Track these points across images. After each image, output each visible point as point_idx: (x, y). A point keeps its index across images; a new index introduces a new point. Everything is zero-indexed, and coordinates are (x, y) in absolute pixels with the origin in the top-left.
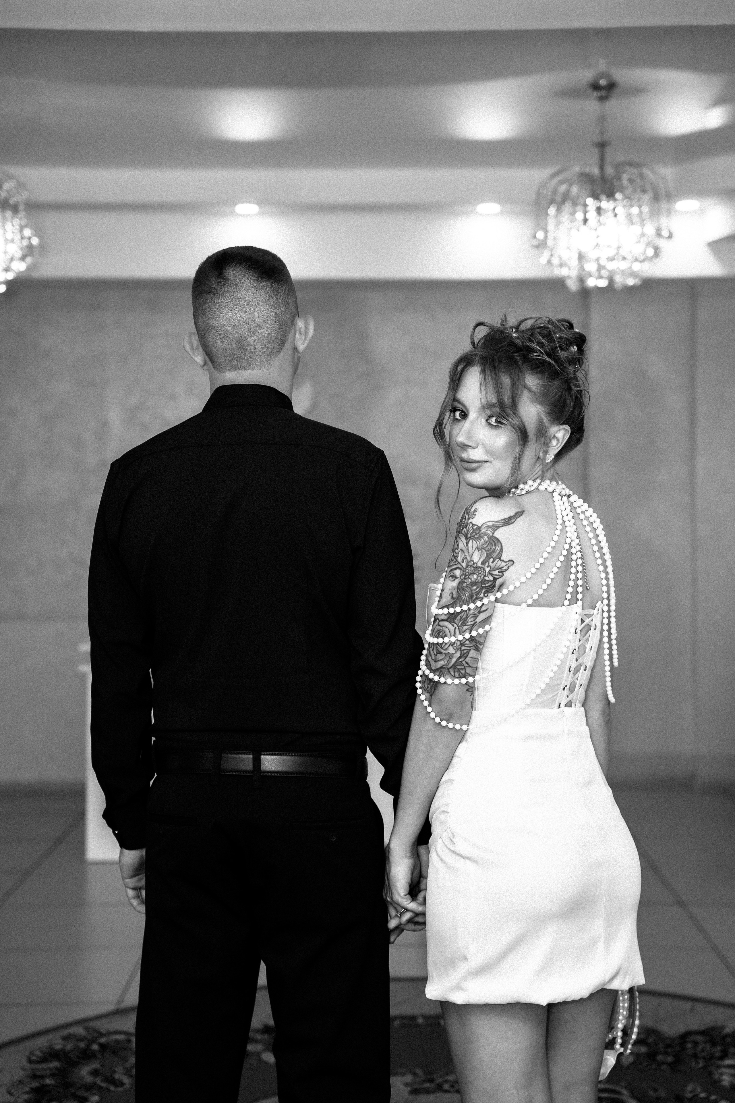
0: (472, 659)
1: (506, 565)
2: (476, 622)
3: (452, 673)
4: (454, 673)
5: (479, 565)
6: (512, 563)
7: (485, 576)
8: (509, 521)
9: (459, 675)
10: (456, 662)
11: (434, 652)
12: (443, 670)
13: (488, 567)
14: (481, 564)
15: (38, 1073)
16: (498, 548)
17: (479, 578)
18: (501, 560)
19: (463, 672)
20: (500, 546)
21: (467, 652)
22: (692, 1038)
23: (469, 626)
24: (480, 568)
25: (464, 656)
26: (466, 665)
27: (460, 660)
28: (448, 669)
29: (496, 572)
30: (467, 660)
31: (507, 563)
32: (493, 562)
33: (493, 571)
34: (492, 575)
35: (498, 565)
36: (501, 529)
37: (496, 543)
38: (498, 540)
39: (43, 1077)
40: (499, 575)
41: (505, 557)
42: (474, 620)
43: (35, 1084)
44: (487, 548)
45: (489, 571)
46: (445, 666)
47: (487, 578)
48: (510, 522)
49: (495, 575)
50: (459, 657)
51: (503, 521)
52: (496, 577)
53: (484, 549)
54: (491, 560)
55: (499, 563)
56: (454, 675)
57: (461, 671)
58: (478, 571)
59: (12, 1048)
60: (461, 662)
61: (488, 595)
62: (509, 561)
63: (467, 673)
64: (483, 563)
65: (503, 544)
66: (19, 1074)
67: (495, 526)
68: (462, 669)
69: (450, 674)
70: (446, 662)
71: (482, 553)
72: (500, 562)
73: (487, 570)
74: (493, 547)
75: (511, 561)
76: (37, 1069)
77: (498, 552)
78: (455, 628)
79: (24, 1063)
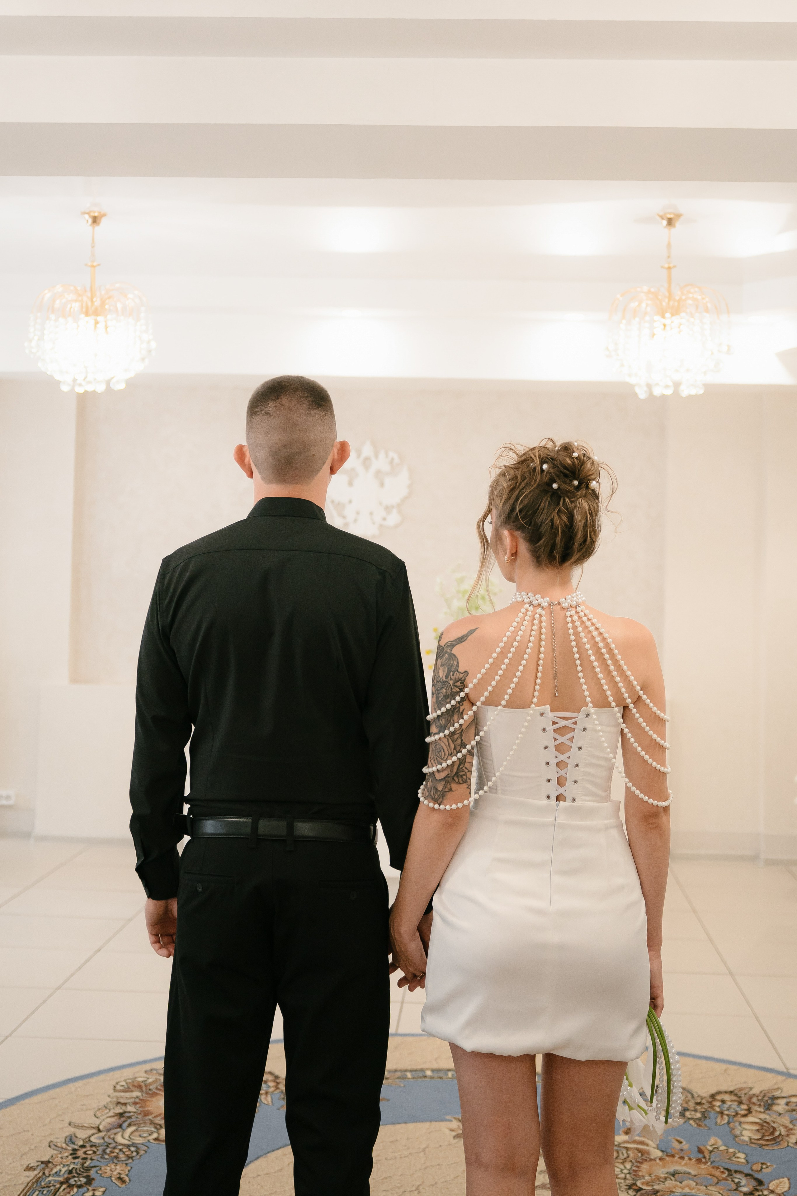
0: (470, 764)
1: (463, 676)
2: (463, 730)
3: (457, 780)
4: (458, 779)
5: (444, 679)
6: (466, 673)
7: (451, 689)
8: (462, 639)
9: (462, 780)
10: (458, 769)
11: (435, 763)
12: (448, 779)
13: (451, 680)
14: (445, 678)
15: (122, 1101)
16: (455, 662)
17: (448, 691)
18: (458, 672)
19: (465, 777)
20: (457, 660)
21: (464, 758)
22: (719, 1097)
23: (458, 735)
24: (446, 682)
25: (463, 762)
26: (466, 771)
27: (461, 767)
28: (453, 777)
29: (458, 684)
30: (466, 766)
31: (463, 674)
32: (453, 675)
33: (455, 683)
34: (457, 686)
35: (457, 677)
36: (456, 646)
37: (454, 658)
38: (455, 656)
39: (125, 1104)
40: (461, 686)
41: (461, 669)
42: (461, 728)
43: (119, 1110)
44: (447, 664)
45: (453, 683)
46: (449, 775)
47: (454, 690)
48: (464, 639)
49: (459, 686)
50: (459, 765)
51: (457, 640)
52: (461, 687)
53: (445, 665)
54: (452, 673)
55: (458, 676)
56: (459, 781)
57: (464, 777)
58: (445, 685)
59: (101, 1077)
60: (461, 768)
61: (463, 704)
62: (464, 672)
63: (468, 778)
64: (446, 677)
65: (458, 658)
66: (106, 1100)
67: (452, 645)
68: (464, 775)
69: (455, 781)
70: (449, 772)
71: (444, 668)
72: (458, 674)
73: (451, 682)
74: (452, 662)
75: (466, 672)
76: (121, 1097)
77: (455, 665)
78: (448, 739)
79: (111, 1091)
